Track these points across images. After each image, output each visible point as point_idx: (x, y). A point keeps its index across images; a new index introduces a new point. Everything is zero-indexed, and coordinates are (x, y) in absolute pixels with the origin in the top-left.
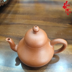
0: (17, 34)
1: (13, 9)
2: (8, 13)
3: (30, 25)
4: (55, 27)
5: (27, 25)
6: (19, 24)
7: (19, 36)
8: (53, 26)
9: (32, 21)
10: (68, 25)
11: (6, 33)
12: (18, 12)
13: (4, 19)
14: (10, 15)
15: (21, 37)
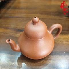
0: (15, 26)
1: (13, 5)
2: (9, 8)
3: (28, 18)
4: (51, 19)
5: (25, 18)
6: (18, 17)
7: (16, 28)
8: (50, 19)
9: (30, 14)
10: (64, 17)
11: (5, 25)
12: (18, 7)
13: (5, 13)
14: (10, 10)
15: (18, 28)
